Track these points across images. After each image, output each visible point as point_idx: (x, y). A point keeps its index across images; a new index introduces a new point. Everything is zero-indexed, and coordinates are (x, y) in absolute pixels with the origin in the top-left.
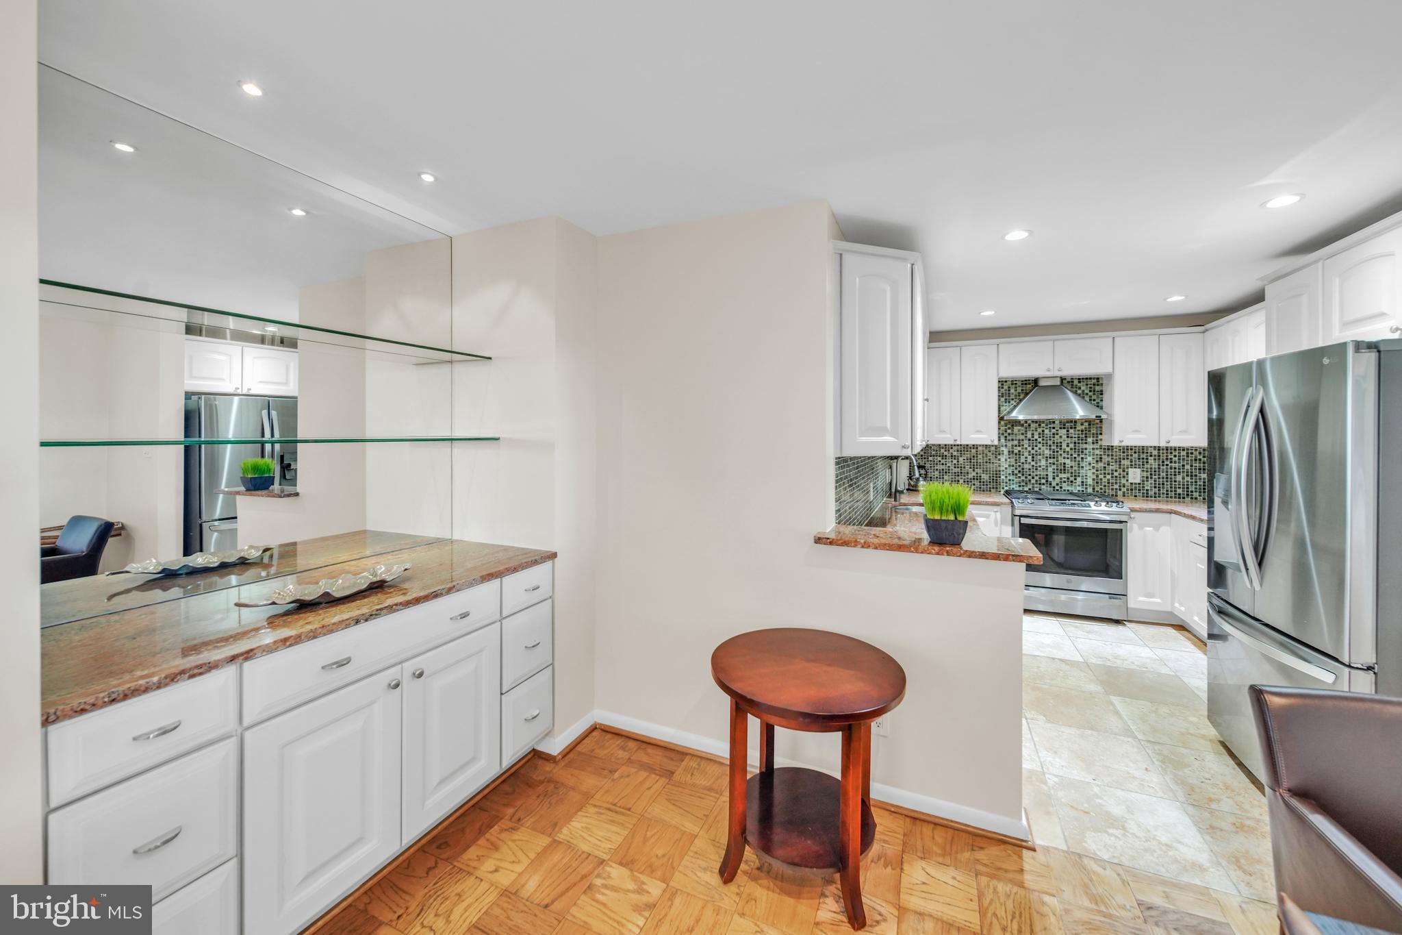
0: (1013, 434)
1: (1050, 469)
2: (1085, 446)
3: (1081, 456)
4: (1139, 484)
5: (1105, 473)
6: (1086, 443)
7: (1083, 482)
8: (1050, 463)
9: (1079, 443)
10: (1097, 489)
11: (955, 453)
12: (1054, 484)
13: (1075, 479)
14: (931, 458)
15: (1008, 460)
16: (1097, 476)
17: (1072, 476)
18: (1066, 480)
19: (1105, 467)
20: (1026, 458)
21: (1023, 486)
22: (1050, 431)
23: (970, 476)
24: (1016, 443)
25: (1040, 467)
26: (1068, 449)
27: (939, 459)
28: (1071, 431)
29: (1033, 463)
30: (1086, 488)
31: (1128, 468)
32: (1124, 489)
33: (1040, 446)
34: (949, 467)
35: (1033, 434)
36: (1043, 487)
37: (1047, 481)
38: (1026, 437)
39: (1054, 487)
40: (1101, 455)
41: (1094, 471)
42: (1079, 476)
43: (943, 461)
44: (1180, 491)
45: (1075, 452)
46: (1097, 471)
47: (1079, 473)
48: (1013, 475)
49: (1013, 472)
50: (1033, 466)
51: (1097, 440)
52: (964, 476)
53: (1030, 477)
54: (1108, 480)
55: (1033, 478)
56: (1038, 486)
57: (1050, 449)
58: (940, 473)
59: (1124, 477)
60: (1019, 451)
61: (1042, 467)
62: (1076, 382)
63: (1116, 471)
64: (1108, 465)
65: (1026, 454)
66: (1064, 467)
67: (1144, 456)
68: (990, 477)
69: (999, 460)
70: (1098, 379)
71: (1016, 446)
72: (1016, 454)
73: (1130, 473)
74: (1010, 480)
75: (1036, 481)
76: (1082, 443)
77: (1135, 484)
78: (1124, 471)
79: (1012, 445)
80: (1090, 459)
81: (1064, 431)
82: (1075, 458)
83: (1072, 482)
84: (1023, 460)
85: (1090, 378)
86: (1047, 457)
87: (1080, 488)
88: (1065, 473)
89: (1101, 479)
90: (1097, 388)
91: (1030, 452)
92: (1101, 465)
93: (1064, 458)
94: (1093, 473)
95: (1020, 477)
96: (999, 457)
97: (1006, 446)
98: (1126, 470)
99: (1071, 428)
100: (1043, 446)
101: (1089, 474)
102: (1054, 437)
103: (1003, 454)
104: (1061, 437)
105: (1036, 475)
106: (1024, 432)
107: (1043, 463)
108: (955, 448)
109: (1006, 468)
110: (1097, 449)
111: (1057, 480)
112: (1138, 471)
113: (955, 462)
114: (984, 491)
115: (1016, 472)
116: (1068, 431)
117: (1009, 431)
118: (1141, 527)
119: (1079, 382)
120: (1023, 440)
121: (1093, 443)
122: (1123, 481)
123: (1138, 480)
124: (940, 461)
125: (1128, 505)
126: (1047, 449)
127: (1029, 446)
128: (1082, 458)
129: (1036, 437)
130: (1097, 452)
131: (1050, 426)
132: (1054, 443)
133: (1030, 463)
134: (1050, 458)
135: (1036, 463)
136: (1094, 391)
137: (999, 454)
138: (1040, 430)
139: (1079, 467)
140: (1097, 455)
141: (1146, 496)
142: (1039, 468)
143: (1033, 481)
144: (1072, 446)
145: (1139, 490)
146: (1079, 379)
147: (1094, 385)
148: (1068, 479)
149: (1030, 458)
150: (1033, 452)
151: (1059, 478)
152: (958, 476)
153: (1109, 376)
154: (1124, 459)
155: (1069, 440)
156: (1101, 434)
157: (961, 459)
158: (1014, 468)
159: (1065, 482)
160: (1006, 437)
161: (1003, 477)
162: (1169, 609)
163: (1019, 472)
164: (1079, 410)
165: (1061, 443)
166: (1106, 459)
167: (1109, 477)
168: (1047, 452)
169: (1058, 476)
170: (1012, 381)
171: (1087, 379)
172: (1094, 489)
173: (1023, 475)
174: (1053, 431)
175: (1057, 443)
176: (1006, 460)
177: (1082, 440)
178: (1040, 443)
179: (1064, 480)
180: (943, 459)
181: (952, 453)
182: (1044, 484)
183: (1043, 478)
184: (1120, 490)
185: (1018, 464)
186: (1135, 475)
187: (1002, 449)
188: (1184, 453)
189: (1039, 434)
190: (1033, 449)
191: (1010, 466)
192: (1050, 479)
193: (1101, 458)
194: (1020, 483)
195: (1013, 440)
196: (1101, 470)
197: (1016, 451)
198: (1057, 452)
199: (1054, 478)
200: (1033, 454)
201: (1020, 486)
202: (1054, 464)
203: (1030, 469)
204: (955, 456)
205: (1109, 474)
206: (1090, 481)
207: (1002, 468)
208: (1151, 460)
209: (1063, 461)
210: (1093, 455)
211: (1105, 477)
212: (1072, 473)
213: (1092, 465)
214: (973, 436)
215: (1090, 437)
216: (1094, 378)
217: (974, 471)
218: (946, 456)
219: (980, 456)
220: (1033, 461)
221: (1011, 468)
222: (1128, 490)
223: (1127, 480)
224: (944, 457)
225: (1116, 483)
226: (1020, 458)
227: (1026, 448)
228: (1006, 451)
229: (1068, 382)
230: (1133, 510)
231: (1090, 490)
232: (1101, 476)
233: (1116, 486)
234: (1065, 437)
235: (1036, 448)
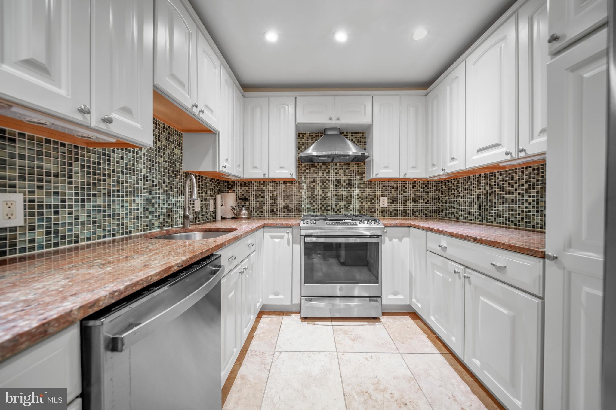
0: (310, 173)
1: (334, 199)
2: (355, 182)
3: (353, 189)
4: (386, 208)
5: (367, 201)
6: (355, 180)
7: (353, 208)
8: (334, 195)
9: (351, 180)
10: (362, 212)
11: (271, 188)
12: (336, 210)
13: (349, 206)
14: (254, 193)
15: (307, 193)
16: (362, 203)
17: (347, 204)
18: (343, 206)
19: (367, 197)
20: (318, 191)
21: (317, 212)
22: (334, 171)
23: (281, 206)
24: (312, 180)
25: (327, 197)
26: (345, 184)
27: (260, 193)
28: (347, 171)
29: (323, 195)
30: (356, 212)
31: (380, 197)
32: (377, 212)
33: (327, 182)
34: (266, 199)
35: (323, 173)
36: (329, 212)
37: (332, 208)
38: (318, 175)
39: (336, 212)
40: (364, 188)
41: (361, 200)
42: (351, 203)
43: (262, 195)
44: (408, 212)
45: (349, 186)
46: (362, 199)
47: (351, 201)
48: (310, 204)
49: (310, 202)
50: (323, 197)
51: (362, 178)
52: (277, 206)
53: (321, 205)
54: (369, 206)
55: (323, 206)
56: (326, 211)
57: (334, 184)
58: (260, 204)
59: (378, 203)
60: (314, 186)
61: (329, 198)
62: (349, 135)
63: (373, 199)
64: (369, 195)
65: (318, 188)
66: (343, 197)
67: (389, 188)
68: (294, 206)
69: (301, 193)
70: (363, 133)
71: (312, 182)
72: (312, 188)
73: (381, 200)
74: (308, 208)
75: (325, 208)
76: (353, 180)
77: (384, 208)
78: (378, 199)
79: (310, 182)
81: (342, 171)
82: (349, 190)
83: (347, 208)
84: (316, 193)
85: (358, 133)
86: (331, 190)
87: (351, 212)
88: (343, 201)
89: (364, 205)
90: (362, 140)
91: (321, 186)
92: (364, 195)
93: (342, 191)
94: (360, 201)
95: (314, 205)
96: (301, 191)
97: (305, 182)
98: (379, 198)
99: (347, 169)
100: (329, 182)
101: (358, 202)
102: (336, 176)
103: (303, 188)
104: (340, 175)
105: (325, 204)
106: (317, 172)
107: (329, 194)
108: (271, 184)
109: (305, 199)
110: (362, 183)
111: (338, 207)
112: (386, 198)
113: (271, 195)
114: (290, 217)
115: (312, 202)
116: (345, 171)
117: (307, 171)
118: (390, 240)
119: (352, 136)
120: (316, 178)
121: (360, 180)
122: (377, 206)
123: (385, 206)
124: (260, 195)
125: (382, 223)
126: (331, 184)
127: (320, 182)
128: (353, 191)
129: (325, 175)
130: (362, 186)
131: (333, 167)
132: (336, 180)
133: (321, 195)
134: (334, 191)
135: (325, 195)
136: (361, 142)
137: (301, 189)
138: (327, 170)
139: (351, 197)
140: (362, 188)
141: (390, 216)
142: (327, 199)
143: (323, 208)
144: (347, 181)
145: (386, 212)
146: (352, 133)
147: (360, 138)
148: (345, 205)
149: (321, 192)
150: (323, 187)
151: (339, 205)
152: (273, 206)
153: (370, 126)
154: (378, 191)
155: (345, 178)
156: (364, 173)
157: (275, 193)
158: (310, 199)
159: (342, 208)
160: (305, 175)
161: (303, 206)
162: (408, 303)
163: (314, 201)
165: (340, 179)
166: (367, 191)
167: (369, 203)
168: (332, 186)
169: (338, 204)
170: (310, 133)
171: (356, 133)
172: (360, 212)
173: (316, 204)
174: (336, 171)
175: (338, 180)
176: (305, 193)
177: (353, 177)
178: (327, 179)
179: (342, 206)
180: (262, 193)
181: (268, 188)
182: (329, 210)
183: (329, 206)
184: (375, 212)
185: (313, 196)
186: (384, 202)
187: (303, 184)
188: (411, 186)
189: (327, 173)
190: (323, 184)
191: (308, 197)
192: (334, 206)
193: (364, 190)
194: (314, 210)
195: (310, 178)
196: (364, 199)
197: (312, 186)
198: (338, 186)
199: (336, 206)
200: (323, 188)
201: (314, 212)
202: (336, 195)
203: (321, 199)
204: (271, 190)
205: (369, 201)
206: (358, 207)
207: (303, 199)
208: (393, 192)
209: (342, 193)
210: (360, 188)
211: (367, 204)
212: (347, 201)
213: (359, 195)
214: (277, 171)
215: (358, 175)
216: (360, 133)
217: (284, 202)
218: (264, 190)
219: (288, 190)
220: (323, 193)
221: (309, 199)
222: (380, 212)
223: (380, 206)
224: (263, 191)
225: (373, 208)
226: (314, 191)
227: (319, 184)
228: (305, 186)
229: (345, 135)
230: (386, 226)
231: (358, 214)
232: (364, 203)
233: (373, 210)
234: (343, 175)
235: (325, 184)
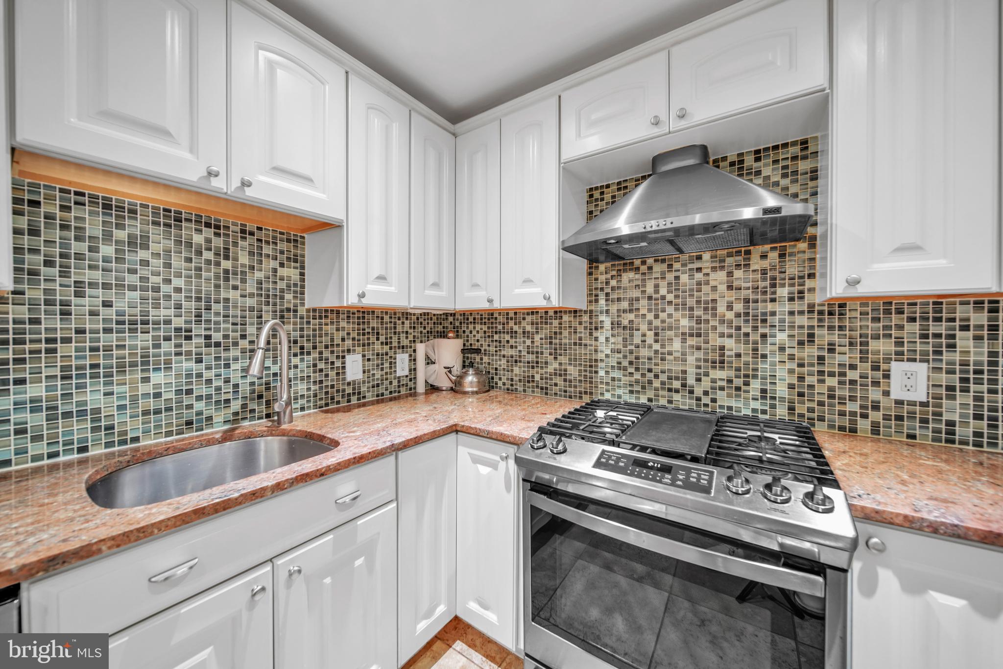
0: (619, 288)
1: (691, 359)
2: (770, 307)
3: (761, 330)
4: (922, 404)
5: (821, 373)
6: (773, 300)
7: (763, 391)
8: (692, 347)
9: (756, 301)
10: (800, 409)
11: (529, 328)
12: (698, 391)
13: (747, 384)
14: (496, 337)
15: (612, 340)
16: (801, 379)
17: (738, 377)
18: (724, 384)
19: (821, 358)
20: (644, 335)
21: (638, 392)
22: (691, 277)
23: (550, 369)
24: (625, 305)
25: (670, 353)
26: (731, 315)
27: (507, 337)
28: (738, 274)
29: (657, 346)
30: (773, 406)
31: (888, 360)
32: (876, 416)
34: (520, 351)
35: (657, 286)
36: (676, 397)
37: (684, 385)
38: (644, 292)
39: (699, 399)
40: (811, 327)
41: (794, 366)
42: (755, 377)
43: (512, 342)
45: (747, 321)
46: (801, 365)
47: (756, 370)
48: (619, 368)
49: (619, 363)
50: (656, 352)
51: (801, 292)
52: (542, 368)
53: (650, 376)
54: (831, 389)
55: (656, 376)
56: (666, 393)
57: (691, 317)
58: (508, 362)
59: (876, 384)
60: (631, 322)
61: (676, 354)
62: (749, 161)
63: (853, 367)
64: (831, 351)
65: (644, 327)
66: (723, 355)
67: (938, 328)
68: (580, 371)
69: (596, 339)
70: (804, 142)
71: (625, 311)
72: (625, 328)
73: (893, 374)
74: (613, 379)
75: (663, 383)
76: (765, 301)
77: (912, 403)
78: (875, 368)
79: (618, 311)
80: (782, 337)
81: (722, 275)
82: (747, 335)
83: (738, 389)
84: (637, 340)
85: (785, 145)
86: (683, 334)
88: (722, 368)
89: (811, 387)
90: (803, 166)
91: (650, 323)
92: (810, 352)
93: (722, 335)
94: (791, 371)
95: (631, 374)
96: (595, 335)
97: (607, 311)
98: (883, 366)
99: (738, 266)
100: (676, 310)
101: (781, 372)
102: (699, 290)
103: (602, 327)
104: (714, 288)
105: (663, 372)
106: (639, 283)
107: (677, 345)
108: (529, 318)
109: (607, 356)
110: (801, 313)
111: (706, 383)
112: (921, 369)
113: (528, 342)
114: (570, 397)
115: (625, 363)
116: (730, 274)
117: (613, 283)
119: (758, 159)
120: (638, 299)
121: (791, 299)
122: (874, 394)
123: (921, 395)
124: (508, 342)
126: (683, 316)
127: (650, 310)
128: (764, 336)
129: (663, 291)
130: (801, 320)
131: (690, 266)
132: (698, 302)
133: (650, 347)
134: (691, 335)
135: (663, 346)
136: (795, 173)
137: (596, 329)
138: (670, 277)
139: (755, 356)
140: (801, 327)
141: (948, 439)
142: (668, 357)
143: (657, 384)
144: (739, 307)
145: (924, 421)
146: (757, 152)
147: (794, 158)
148: (730, 381)
149: (650, 338)
150: (657, 323)
151: (708, 379)
152: (533, 367)
154: (877, 337)
155: (731, 296)
156: (811, 276)
157: (537, 338)
158: (621, 355)
159: (722, 389)
160: (607, 294)
161: (602, 373)
163: (631, 363)
165: (714, 301)
166: (824, 336)
167: (832, 382)
168: (685, 323)
169: (707, 374)
170: (619, 183)
171: (776, 148)
172: (791, 409)
173: (637, 369)
174: (699, 276)
175: (707, 302)
176: (607, 339)
177: (765, 293)
178: (670, 303)
179: (719, 383)
180: (512, 337)
181: (524, 328)
182: (677, 391)
183: (677, 378)
184: (865, 416)
185: (630, 347)
187: (603, 318)
189: (669, 284)
190: (656, 317)
191: (613, 351)
192: (691, 381)
193: (811, 336)
194: (631, 385)
195: (619, 299)
196: (812, 365)
197: (625, 322)
198: (707, 321)
199: (699, 380)
200: (657, 328)
201: (631, 392)
202: (699, 348)
203: (650, 359)
204: (528, 332)
205: (832, 374)
206: (782, 390)
207: (601, 356)
208: (966, 342)
209: (719, 342)
210: (792, 327)
211: (822, 381)
212: (738, 369)
213: (788, 351)
214: (517, 291)
215: (783, 285)
216: (794, 144)
217: (556, 358)
218: (516, 332)
219: (565, 333)
220: (656, 341)
221: (617, 355)
222: (887, 418)
223: (887, 393)
224: (513, 334)
225: (852, 399)
226: (632, 336)
227: (644, 315)
228: (607, 321)
229: (732, 164)
231: (781, 412)
232: (809, 380)
233: (855, 407)
234: (723, 288)
235: (663, 315)
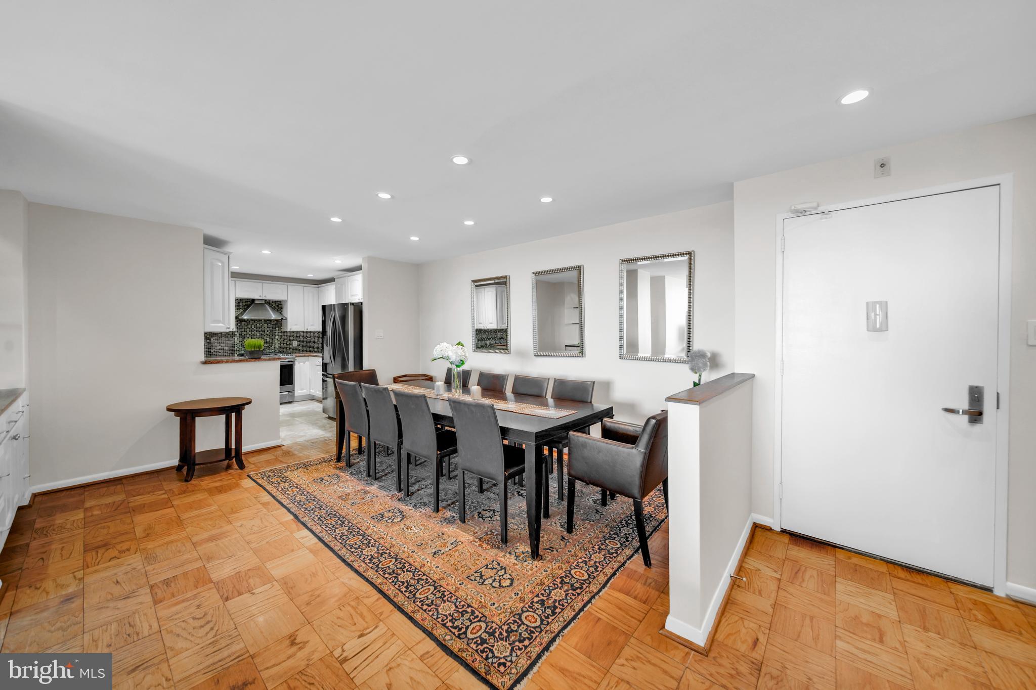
0: (242, 326)
2: (275, 331)
4: (297, 346)
9: (272, 330)
16: (280, 344)
17: (269, 345)
22: (259, 324)
24: (243, 330)
26: (268, 333)
28: (269, 324)
31: (292, 340)
32: (291, 350)
33: (255, 331)
35: (251, 326)
38: (248, 327)
40: (282, 335)
44: (311, 349)
45: (271, 334)
46: (280, 342)
47: (273, 343)
52: (214, 348)
57: (260, 333)
60: (245, 334)
62: (271, 302)
63: (288, 342)
64: (285, 339)
65: (248, 336)
67: (298, 335)
68: (229, 348)
70: (280, 302)
71: (243, 332)
72: (243, 336)
73: (293, 343)
74: (240, 349)
77: (295, 346)
78: (291, 342)
79: (241, 331)
80: (277, 337)
81: (266, 325)
82: (271, 337)
85: (277, 301)
86: (258, 337)
87: (273, 351)
90: (280, 306)
91: (250, 334)
92: (282, 339)
96: (234, 338)
97: (238, 332)
101: (277, 344)
102: (261, 327)
103: (236, 336)
104: (264, 327)
106: (247, 325)
110: (280, 332)
112: (296, 341)
117: (239, 324)
118: (298, 363)
120: (247, 329)
121: (279, 330)
125: (294, 355)
127: (249, 332)
128: (274, 337)
129: (253, 327)
130: (280, 334)
131: (259, 322)
132: (261, 330)
137: (234, 336)
138: (255, 324)
139: (273, 341)
141: (299, 352)
144: (269, 331)
145: (297, 349)
147: (279, 304)
152: (211, 348)
153: (286, 301)
154: (291, 337)
155: (268, 329)
156: (282, 326)
157: (213, 339)
158: (242, 343)
161: (236, 348)
162: (309, 393)
164: (273, 316)
165: (264, 330)
166: (284, 337)
167: (285, 345)
168: (258, 334)
170: (241, 299)
172: (279, 351)
174: (261, 324)
176: (238, 339)
177: (274, 328)
185: (244, 341)
186: (295, 344)
187: (236, 333)
188: (312, 334)
189: (255, 326)
191: (240, 342)
193: (282, 337)
195: (241, 329)
196: (282, 342)
197: (243, 334)
198: (263, 334)
200: (251, 336)
205: (285, 343)
206: (277, 347)
207: (236, 343)
208: (301, 337)
209: (266, 338)
213: (278, 340)
215: (277, 327)
222: (293, 349)
223: (292, 345)
225: (288, 347)
228: (238, 335)
229: (267, 305)
230: (296, 357)
231: (277, 351)
232: (282, 345)
233: (288, 349)
234: (266, 327)
235: (253, 333)
